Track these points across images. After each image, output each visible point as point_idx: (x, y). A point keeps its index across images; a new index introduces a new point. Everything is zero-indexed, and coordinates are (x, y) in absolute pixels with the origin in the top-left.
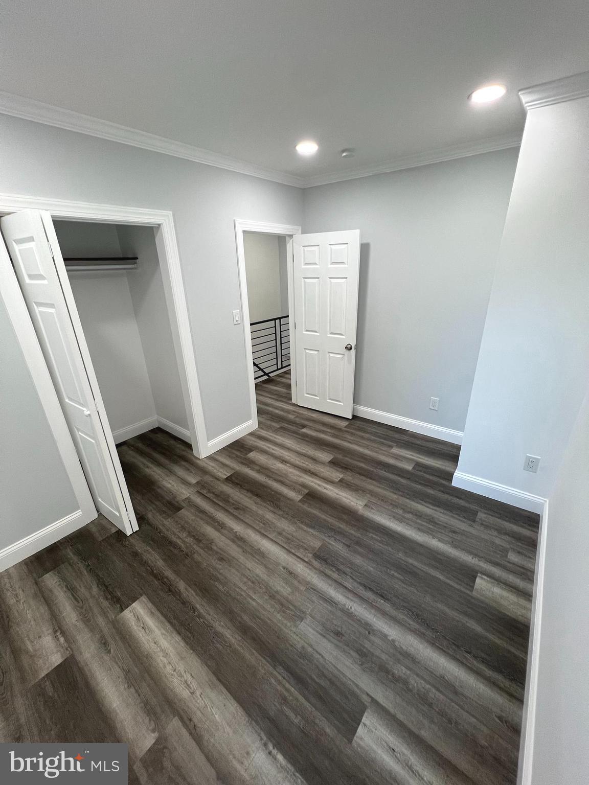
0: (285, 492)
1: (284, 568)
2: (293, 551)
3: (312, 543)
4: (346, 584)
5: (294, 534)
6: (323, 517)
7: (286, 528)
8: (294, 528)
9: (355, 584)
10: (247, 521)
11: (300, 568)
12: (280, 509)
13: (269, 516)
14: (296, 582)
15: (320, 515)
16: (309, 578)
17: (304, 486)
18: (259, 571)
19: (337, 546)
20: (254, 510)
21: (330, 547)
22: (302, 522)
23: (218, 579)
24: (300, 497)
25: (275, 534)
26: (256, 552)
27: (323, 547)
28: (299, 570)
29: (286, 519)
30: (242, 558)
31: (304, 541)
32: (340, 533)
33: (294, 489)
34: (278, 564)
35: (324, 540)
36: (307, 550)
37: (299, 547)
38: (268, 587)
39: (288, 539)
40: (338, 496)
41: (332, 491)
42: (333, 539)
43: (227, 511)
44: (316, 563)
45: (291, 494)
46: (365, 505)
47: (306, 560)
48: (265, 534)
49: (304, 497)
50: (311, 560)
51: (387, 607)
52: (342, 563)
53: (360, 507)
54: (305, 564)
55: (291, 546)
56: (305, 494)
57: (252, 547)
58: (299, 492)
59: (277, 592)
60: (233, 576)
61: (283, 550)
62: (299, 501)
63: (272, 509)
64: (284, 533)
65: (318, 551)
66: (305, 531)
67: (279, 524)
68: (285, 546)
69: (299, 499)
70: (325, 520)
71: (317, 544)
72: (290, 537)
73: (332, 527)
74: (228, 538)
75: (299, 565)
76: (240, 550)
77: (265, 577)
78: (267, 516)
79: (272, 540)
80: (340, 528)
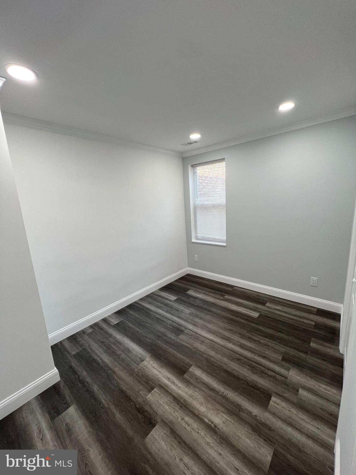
0: (204, 375)
1: (198, 327)
2: (194, 333)
3: (184, 337)
4: (171, 322)
5: (194, 342)
6: (175, 352)
7: (200, 345)
8: (195, 345)
9: (167, 322)
10: (227, 350)
11: (191, 327)
12: (206, 359)
13: (212, 353)
14: (192, 322)
15: (177, 354)
16: (186, 323)
17: (187, 383)
18: (210, 326)
19: (171, 336)
20: (225, 358)
21: (174, 335)
22: (190, 349)
23: (228, 323)
24: (191, 369)
25: (205, 342)
26: (214, 333)
27: (178, 335)
28: (191, 326)
29: (200, 351)
30: (220, 330)
31: (189, 338)
32: (167, 342)
33: (197, 379)
34: (201, 328)
35: (177, 339)
36: (187, 334)
37: (191, 335)
38: (205, 321)
39: (197, 339)
40: (160, 370)
41: (164, 376)
42: (172, 339)
43: (247, 358)
44: (183, 328)
45: (198, 373)
46: (143, 361)
47: (187, 330)
48: (212, 342)
49: (188, 369)
50: (185, 330)
51: (158, 316)
52: (171, 329)
53: (148, 359)
54: (188, 328)
55: (196, 336)
56: (187, 373)
57: (217, 335)
58: (193, 375)
59: (200, 319)
60: (222, 324)
61: (199, 334)
62: (192, 365)
63: (212, 359)
64: (200, 342)
65: (181, 333)
66: (188, 343)
67: (205, 347)
68: (199, 336)
69: (192, 367)
70: (174, 350)
71: (182, 337)
72: (197, 340)
73: (171, 345)
74: (233, 340)
75: (191, 328)
76: (222, 333)
77: (206, 324)
78: (213, 353)
79: (207, 338)
80: (166, 345)
